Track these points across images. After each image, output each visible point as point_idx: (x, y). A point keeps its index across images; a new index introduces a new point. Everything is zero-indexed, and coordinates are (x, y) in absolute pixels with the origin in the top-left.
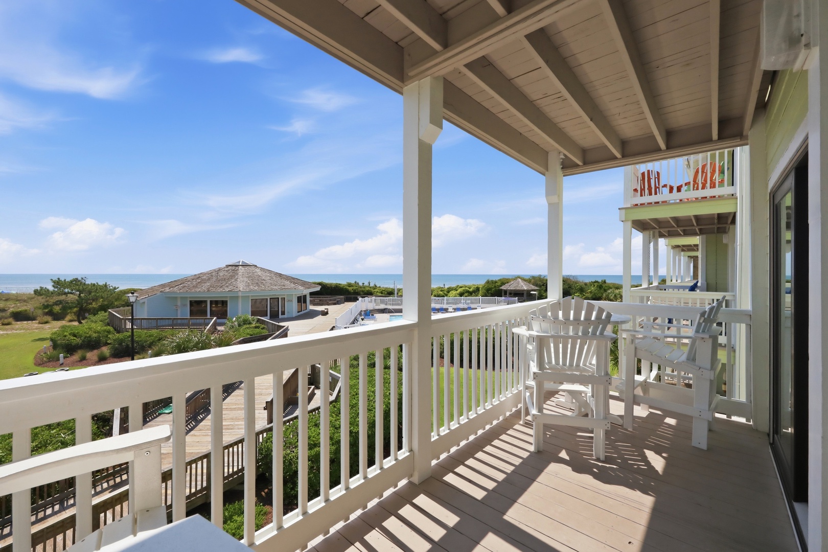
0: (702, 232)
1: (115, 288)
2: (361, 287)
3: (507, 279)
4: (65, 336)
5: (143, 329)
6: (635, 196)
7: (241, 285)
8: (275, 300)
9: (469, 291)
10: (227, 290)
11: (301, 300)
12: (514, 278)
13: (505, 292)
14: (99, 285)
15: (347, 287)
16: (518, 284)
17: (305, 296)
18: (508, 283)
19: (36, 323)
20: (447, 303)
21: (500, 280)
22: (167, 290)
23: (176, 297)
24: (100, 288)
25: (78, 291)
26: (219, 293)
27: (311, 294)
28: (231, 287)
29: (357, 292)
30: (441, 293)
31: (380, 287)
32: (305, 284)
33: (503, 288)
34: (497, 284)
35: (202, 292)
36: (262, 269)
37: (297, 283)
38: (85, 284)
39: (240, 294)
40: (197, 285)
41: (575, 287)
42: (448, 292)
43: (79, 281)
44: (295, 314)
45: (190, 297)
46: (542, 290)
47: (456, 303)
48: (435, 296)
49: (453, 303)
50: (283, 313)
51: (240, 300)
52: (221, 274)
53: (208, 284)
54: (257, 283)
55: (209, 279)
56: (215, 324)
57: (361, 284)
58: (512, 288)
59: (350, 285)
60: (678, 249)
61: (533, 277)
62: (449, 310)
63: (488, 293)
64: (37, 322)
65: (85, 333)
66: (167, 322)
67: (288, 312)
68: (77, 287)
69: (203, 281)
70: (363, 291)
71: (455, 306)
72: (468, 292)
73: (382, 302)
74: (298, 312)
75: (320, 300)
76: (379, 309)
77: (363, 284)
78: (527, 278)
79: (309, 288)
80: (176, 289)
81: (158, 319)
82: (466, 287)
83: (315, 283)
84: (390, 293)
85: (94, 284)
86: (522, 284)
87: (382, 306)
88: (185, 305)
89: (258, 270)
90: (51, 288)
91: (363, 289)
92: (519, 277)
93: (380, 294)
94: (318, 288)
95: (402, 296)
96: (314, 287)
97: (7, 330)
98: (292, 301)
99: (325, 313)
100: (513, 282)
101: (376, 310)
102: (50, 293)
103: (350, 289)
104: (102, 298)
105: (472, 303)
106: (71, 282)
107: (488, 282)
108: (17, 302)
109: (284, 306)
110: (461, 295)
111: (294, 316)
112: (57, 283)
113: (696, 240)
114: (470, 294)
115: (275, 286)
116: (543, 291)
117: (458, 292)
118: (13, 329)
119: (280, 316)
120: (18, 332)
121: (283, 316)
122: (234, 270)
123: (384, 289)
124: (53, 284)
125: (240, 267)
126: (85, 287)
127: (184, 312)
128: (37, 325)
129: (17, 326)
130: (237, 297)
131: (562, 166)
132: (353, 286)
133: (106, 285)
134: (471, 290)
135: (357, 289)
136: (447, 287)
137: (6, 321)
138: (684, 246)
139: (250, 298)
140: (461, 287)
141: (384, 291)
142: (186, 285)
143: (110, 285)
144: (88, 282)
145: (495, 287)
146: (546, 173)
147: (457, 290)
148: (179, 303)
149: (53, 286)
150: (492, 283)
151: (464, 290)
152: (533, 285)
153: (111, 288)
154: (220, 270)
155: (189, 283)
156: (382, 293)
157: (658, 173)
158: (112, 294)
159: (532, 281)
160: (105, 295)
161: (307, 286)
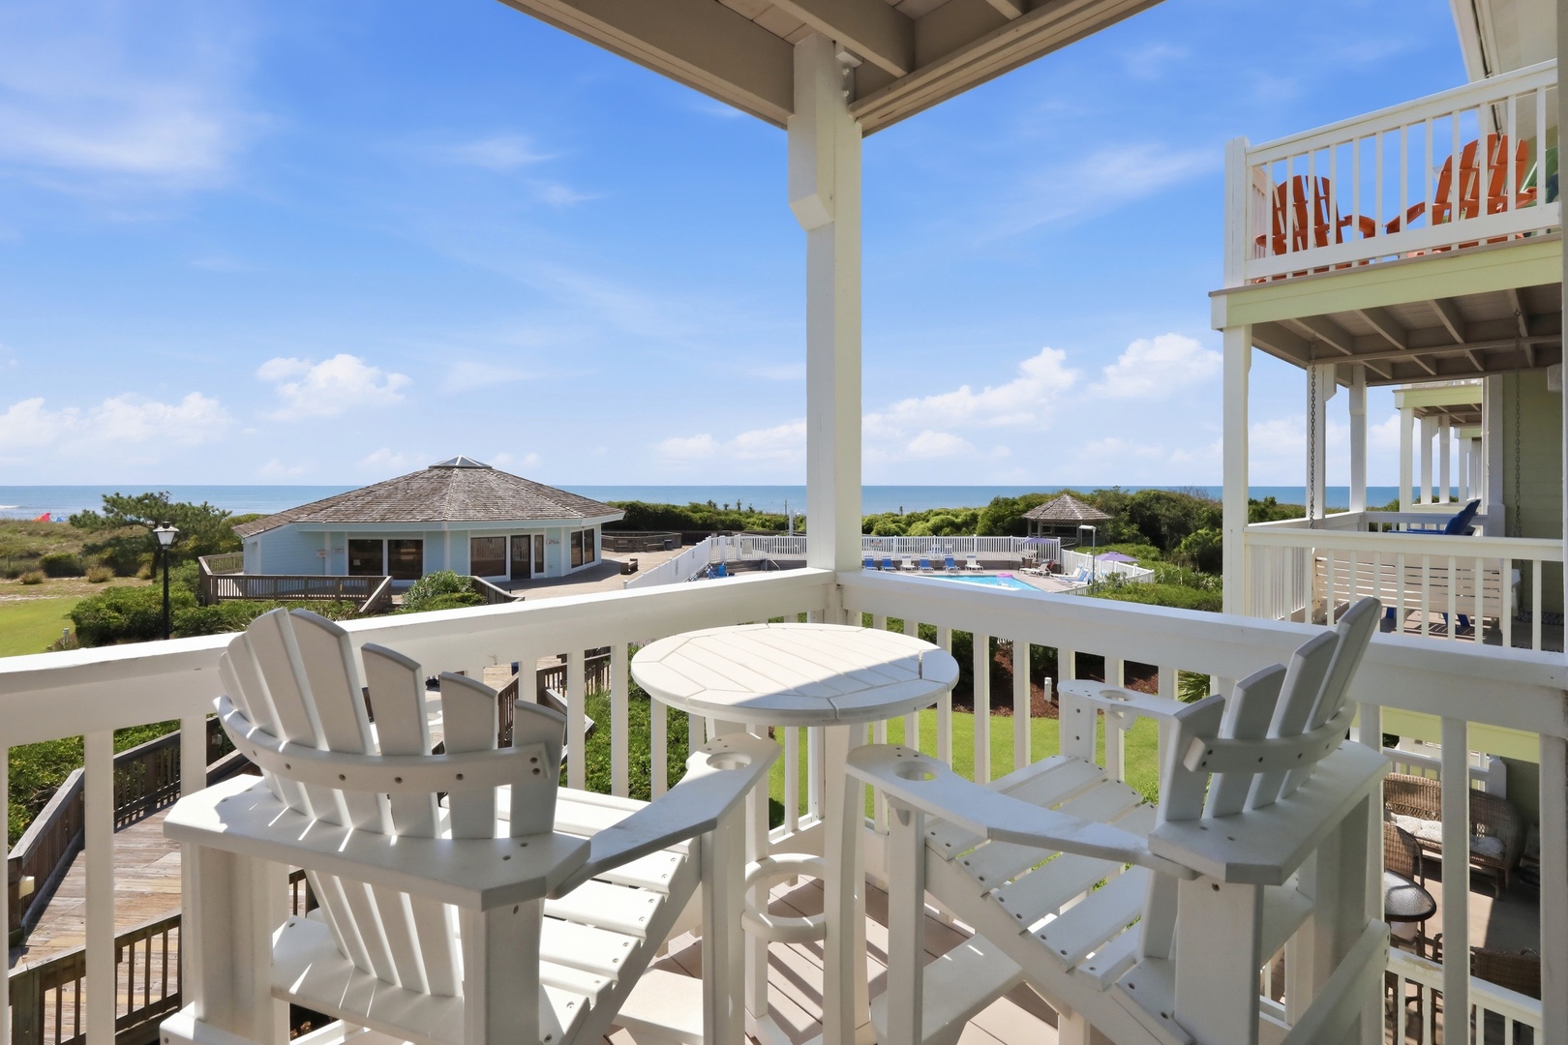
0: (1488, 364)
1: (224, 514)
2: (719, 514)
3: (1041, 497)
4: (98, 610)
5: (248, 598)
6: (1258, 254)
7: (452, 509)
8: (521, 540)
9: (954, 522)
10: (420, 517)
11: (582, 541)
12: (1056, 493)
13: (1035, 524)
14: (193, 508)
15: (691, 514)
16: (1064, 507)
17: (590, 533)
18: (1041, 504)
19: (84, 581)
20: (900, 550)
21: (1024, 498)
22: (304, 518)
23: (323, 533)
24: (193, 514)
25: (151, 517)
26: (406, 523)
27: (606, 527)
28: (430, 512)
29: (711, 524)
30: (893, 526)
31: (761, 513)
32: (588, 508)
33: (1029, 515)
34: (1016, 507)
35: (370, 523)
36: (502, 475)
37: (568, 505)
38: (166, 504)
39: (445, 527)
40: (363, 507)
41: (1199, 515)
42: (909, 524)
43: (155, 498)
44: (566, 569)
45: (350, 534)
46: (1121, 520)
47: (921, 550)
48: (879, 534)
49: (915, 550)
50: (540, 568)
51: (448, 542)
52: (415, 485)
53: (385, 506)
54: (485, 505)
55: (389, 496)
56: (390, 590)
57: (721, 507)
58: (1049, 516)
59: (695, 508)
60: (1436, 419)
61: (1101, 492)
62: (904, 565)
63: (995, 526)
64: (87, 578)
65: (138, 604)
66: (296, 585)
67: (550, 567)
68: (148, 511)
69: (378, 500)
70: (723, 522)
71: (918, 557)
72: (952, 524)
73: (757, 545)
74: (573, 566)
75: (630, 541)
76: (750, 562)
77: (726, 506)
78: (1087, 493)
79: (595, 515)
80: (320, 516)
81: (278, 577)
82: (948, 513)
83: (610, 504)
84: (780, 526)
85: (183, 506)
86: (1073, 506)
87: (757, 555)
88: (339, 550)
89: (491, 477)
90: (101, 513)
91: (723, 517)
92: (1067, 491)
93: (761, 529)
94: (620, 516)
95: (804, 533)
96: (608, 513)
97: (28, 593)
98: (558, 542)
99: (630, 569)
100: (1051, 503)
101: (743, 562)
102: (99, 523)
103: (697, 516)
104: (195, 532)
105: (955, 549)
106: (140, 500)
107: (996, 503)
108: (62, 540)
109: (540, 553)
110: (936, 530)
111: (563, 575)
112: (114, 503)
113: (1472, 390)
114: (957, 528)
115: (523, 510)
116: (1122, 524)
117: (929, 524)
118: (41, 592)
119: (534, 575)
120: (48, 598)
121: (540, 575)
122: (442, 477)
123: (768, 518)
124: (105, 504)
125: (456, 471)
126: (162, 511)
127: (337, 565)
128: (84, 585)
129: (49, 587)
130: (442, 534)
131: (846, 93)
132: (701, 511)
133: (205, 508)
134: (959, 520)
135: (710, 517)
136: (906, 513)
137: (31, 576)
138: (1452, 409)
139: (470, 536)
140: (937, 514)
141: (768, 521)
142: (342, 508)
143: (215, 508)
144: (173, 501)
145: (1012, 513)
146: (791, 117)
147: (928, 521)
148: (328, 545)
149: (105, 509)
150: (1006, 504)
151: (942, 520)
152: (1100, 509)
153: (217, 512)
154: (414, 476)
155: (349, 503)
156: (763, 526)
157: (1326, 182)
158: (213, 527)
159: (1099, 500)
160: (201, 528)
161: (593, 511)
